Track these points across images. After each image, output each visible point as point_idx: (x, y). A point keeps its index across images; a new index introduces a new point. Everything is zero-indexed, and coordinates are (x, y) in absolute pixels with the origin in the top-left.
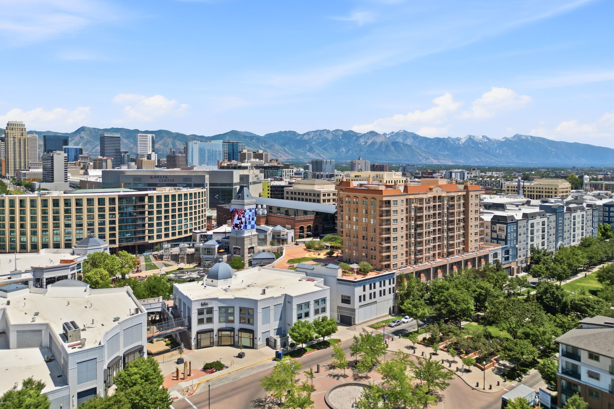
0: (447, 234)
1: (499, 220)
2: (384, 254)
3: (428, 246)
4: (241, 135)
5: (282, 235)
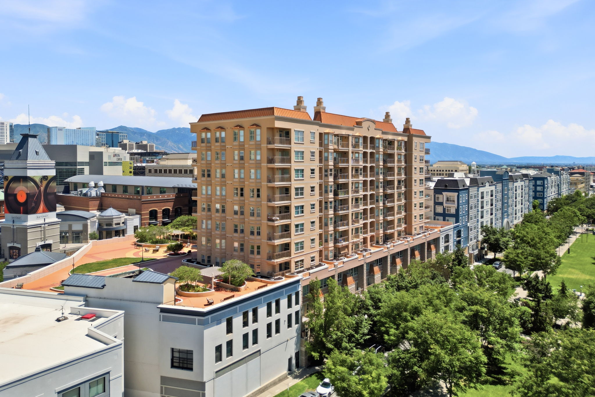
0: (384, 204)
1: (446, 186)
2: (278, 242)
3: (356, 225)
4: (130, 130)
5: (116, 224)
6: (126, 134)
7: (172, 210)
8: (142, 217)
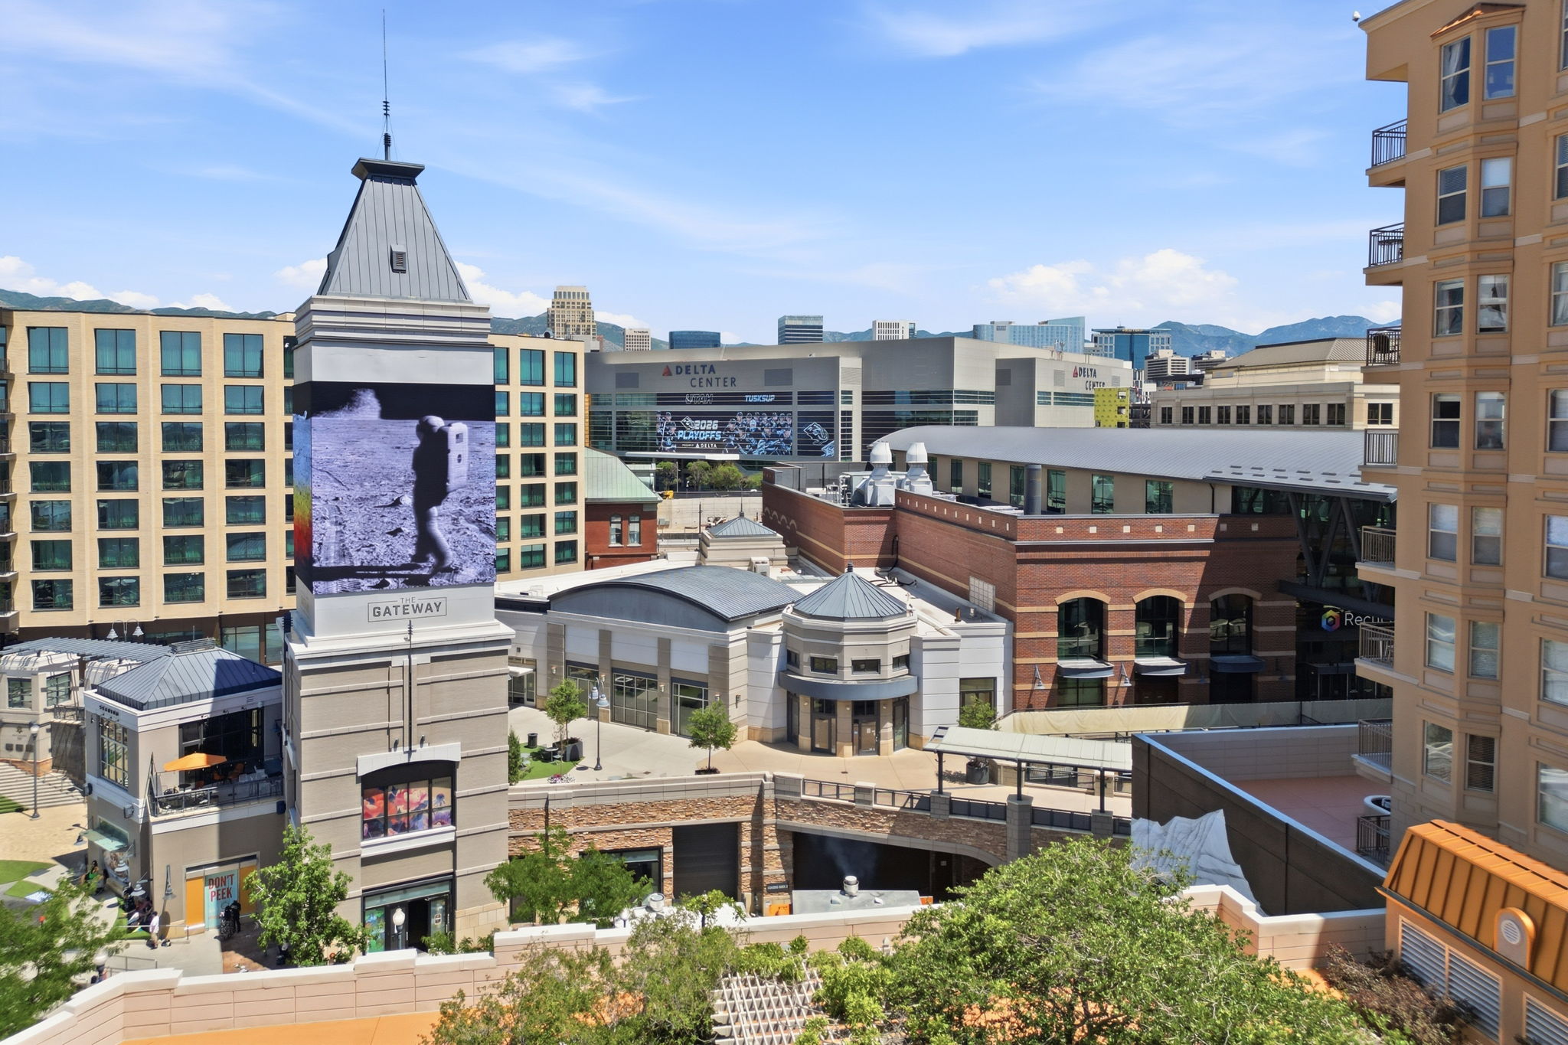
4: (1191, 333)
5: (857, 666)
6: (1169, 336)
7: (1194, 610)
8: (1019, 635)
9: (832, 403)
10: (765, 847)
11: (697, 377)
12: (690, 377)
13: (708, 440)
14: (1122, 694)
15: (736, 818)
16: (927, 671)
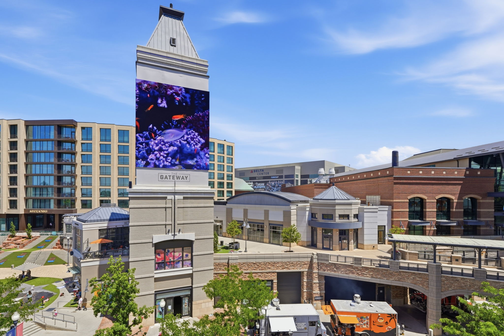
5: (341, 216)
7: (457, 203)
8: (394, 210)
9: (293, 178)
10: (314, 282)
11: (259, 173)
12: (257, 173)
13: (262, 188)
14: (432, 232)
15: (302, 270)
16: (366, 220)
